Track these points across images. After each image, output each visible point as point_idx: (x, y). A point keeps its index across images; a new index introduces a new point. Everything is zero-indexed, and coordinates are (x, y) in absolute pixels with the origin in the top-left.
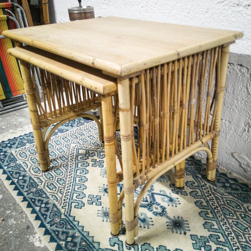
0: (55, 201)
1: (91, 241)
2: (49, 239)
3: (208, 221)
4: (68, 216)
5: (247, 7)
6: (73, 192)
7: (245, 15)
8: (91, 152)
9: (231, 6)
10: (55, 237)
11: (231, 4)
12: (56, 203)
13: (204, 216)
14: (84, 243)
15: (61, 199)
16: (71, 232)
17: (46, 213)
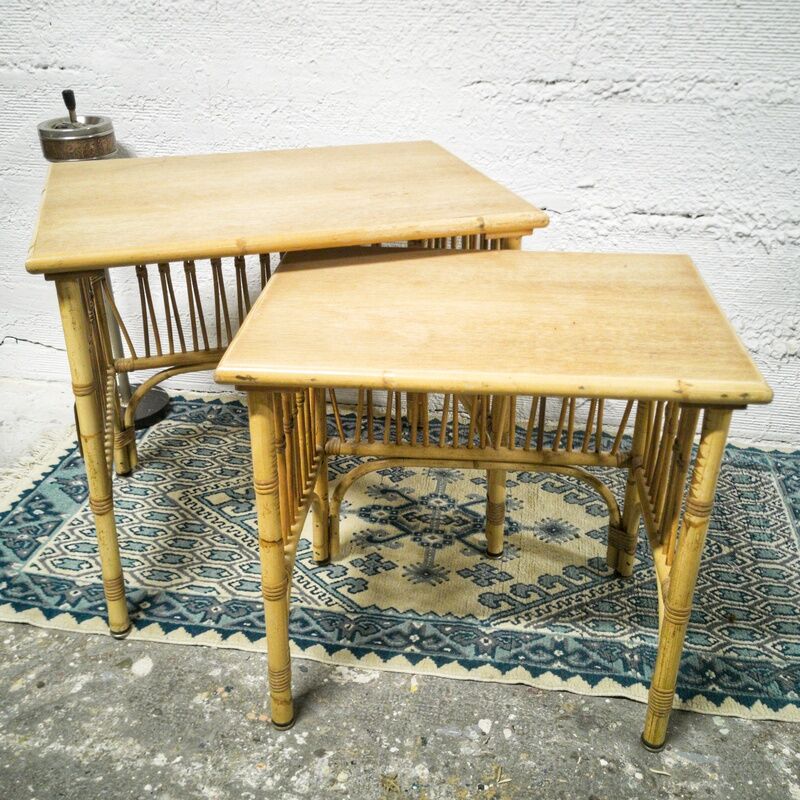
0: (298, 603)
1: (455, 620)
2: (379, 658)
3: (588, 504)
4: (358, 610)
5: (545, 103)
6: (310, 573)
7: (542, 119)
8: (242, 491)
9: (513, 103)
10: (385, 649)
11: (513, 99)
12: (305, 605)
13: (574, 500)
14: (448, 629)
15: (302, 593)
16: (404, 628)
17: (307, 629)
